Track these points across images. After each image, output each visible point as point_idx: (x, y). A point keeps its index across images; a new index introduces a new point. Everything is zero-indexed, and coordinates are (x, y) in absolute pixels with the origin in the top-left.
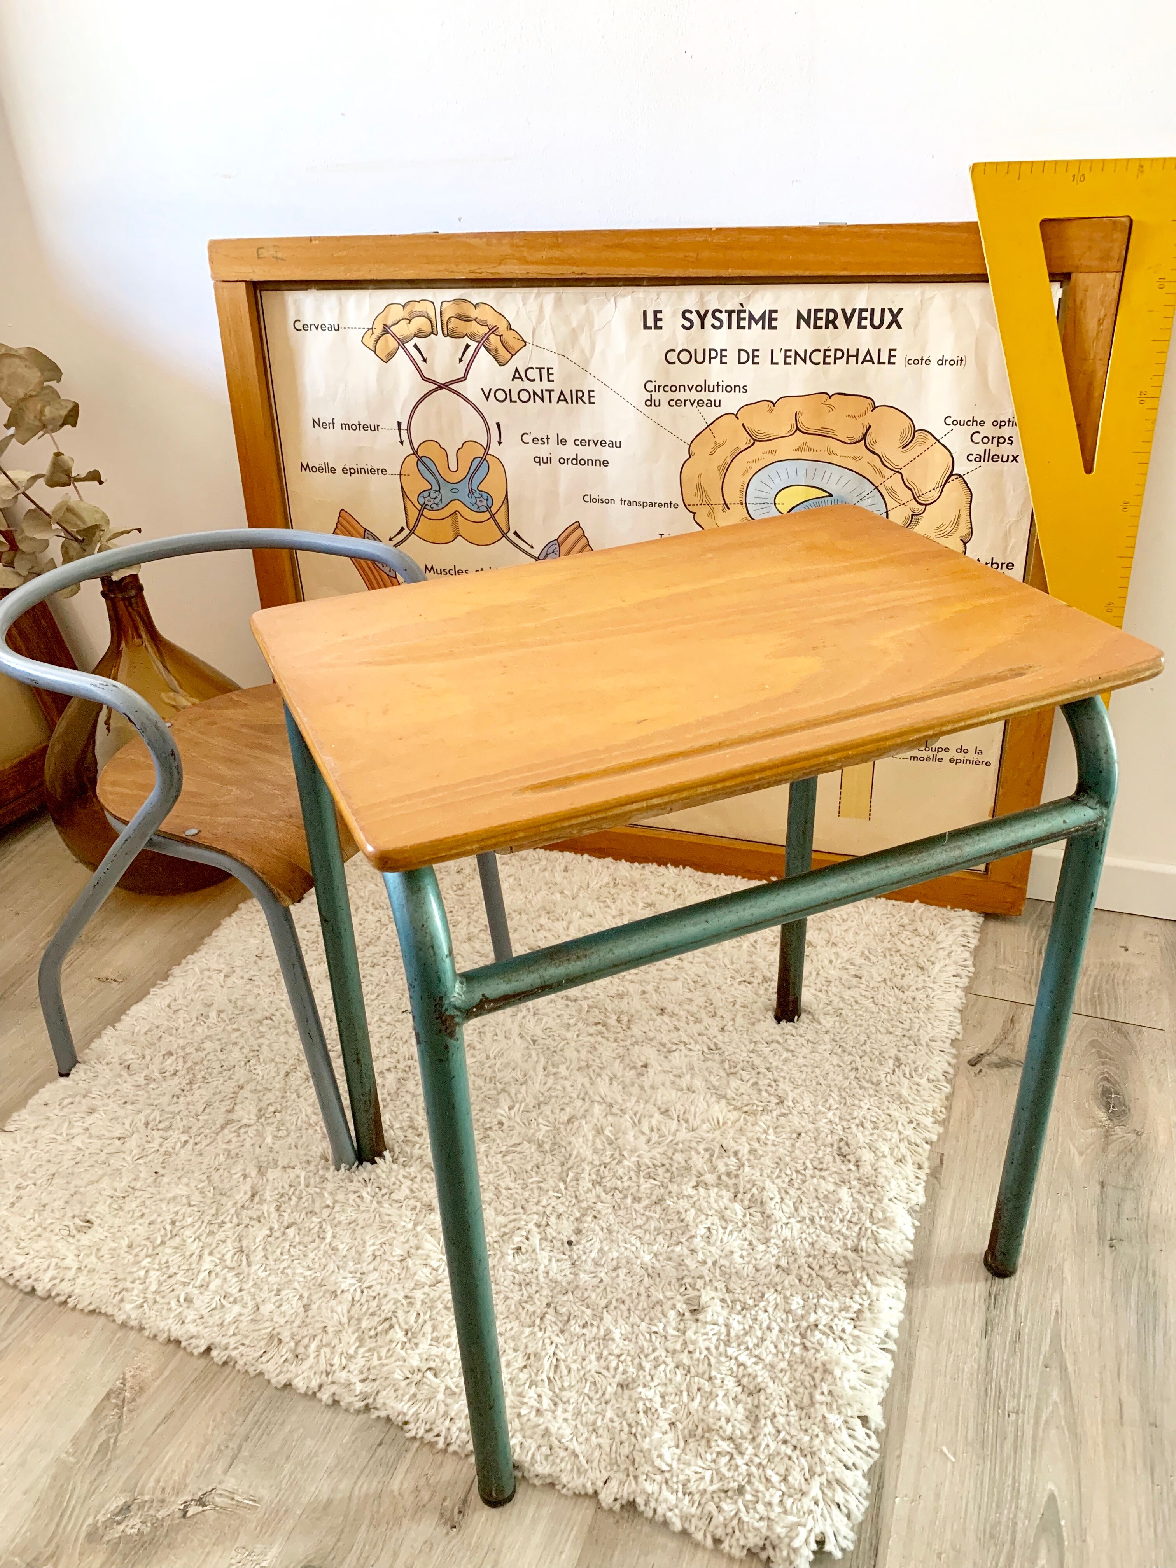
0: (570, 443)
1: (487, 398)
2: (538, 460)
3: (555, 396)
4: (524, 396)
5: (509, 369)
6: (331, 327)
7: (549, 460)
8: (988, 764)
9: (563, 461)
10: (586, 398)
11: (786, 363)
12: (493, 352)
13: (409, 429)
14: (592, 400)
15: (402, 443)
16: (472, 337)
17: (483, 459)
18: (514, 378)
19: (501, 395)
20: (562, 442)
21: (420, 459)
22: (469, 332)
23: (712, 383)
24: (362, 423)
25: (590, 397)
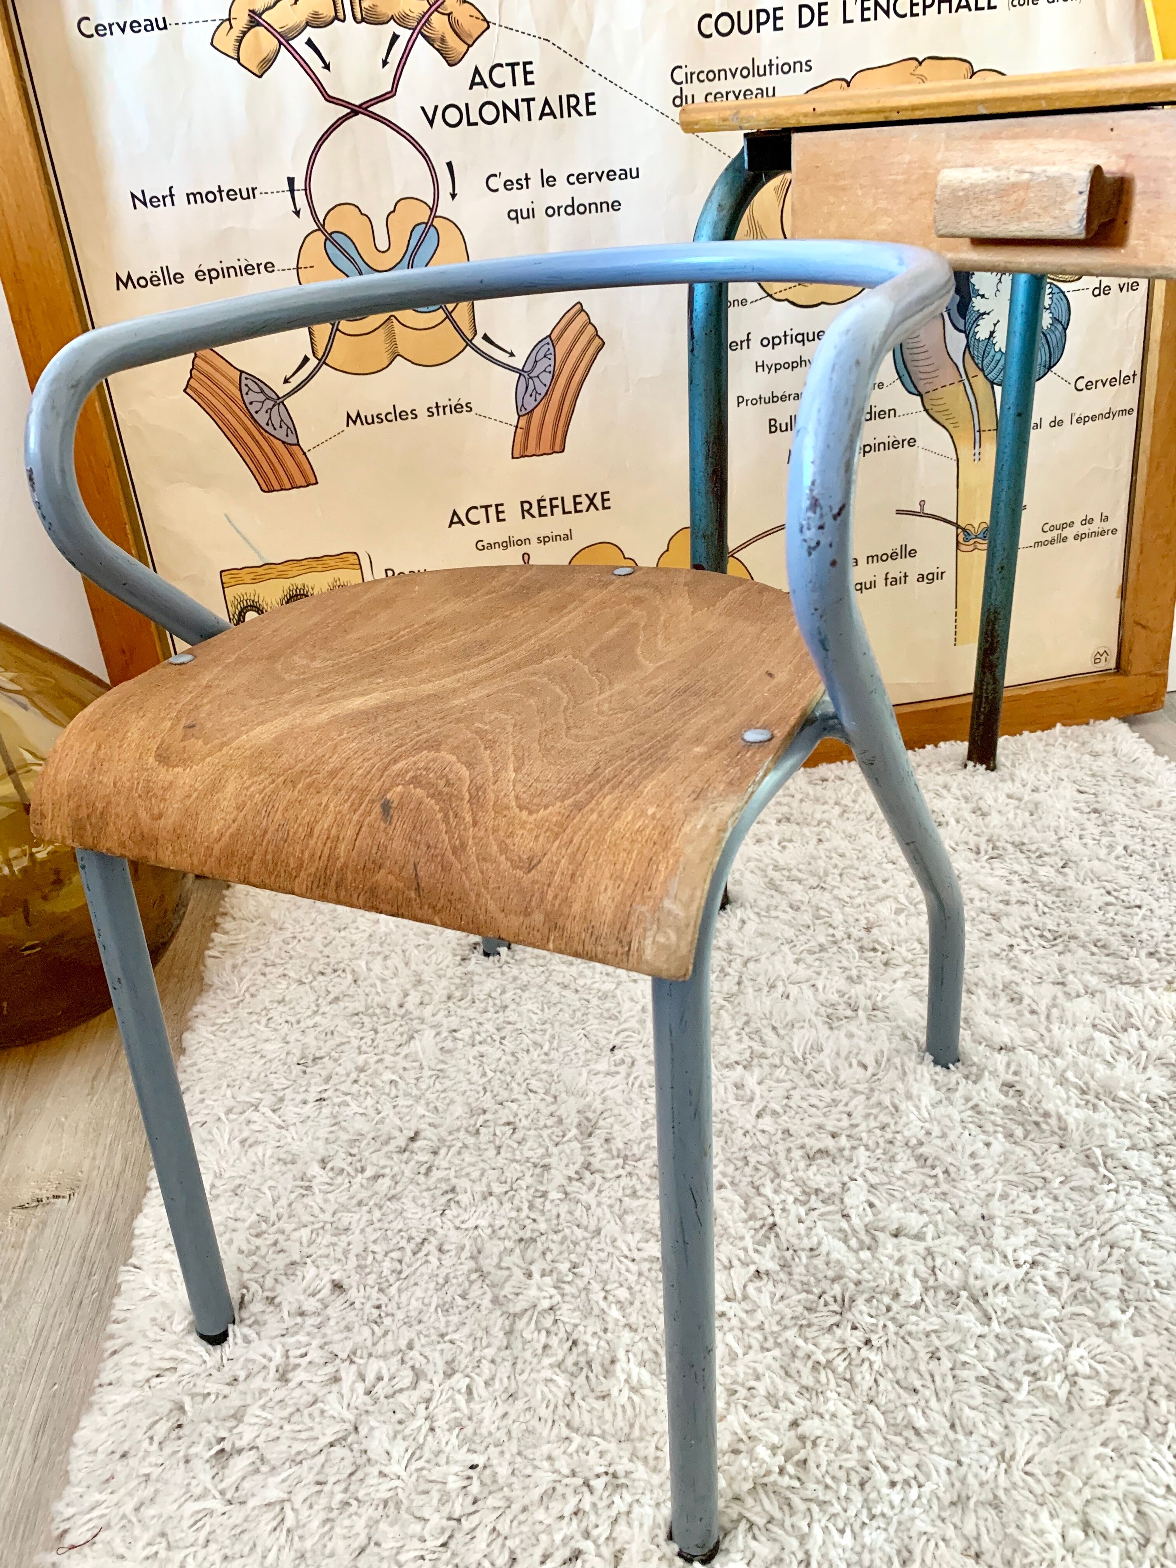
0: (561, 181)
1: (431, 123)
2: (515, 215)
3: (536, 107)
4: (489, 113)
5: (465, 70)
6: (152, 25)
7: (531, 214)
8: (1114, 531)
9: (552, 212)
10: (582, 108)
11: (863, 20)
12: (437, 44)
13: (307, 189)
14: (592, 108)
15: (297, 213)
16: (402, 20)
17: (429, 225)
18: (473, 84)
19: (453, 116)
20: (549, 181)
21: (329, 237)
22: (395, 12)
23: (761, 62)
24: (225, 189)
25: (588, 104)
